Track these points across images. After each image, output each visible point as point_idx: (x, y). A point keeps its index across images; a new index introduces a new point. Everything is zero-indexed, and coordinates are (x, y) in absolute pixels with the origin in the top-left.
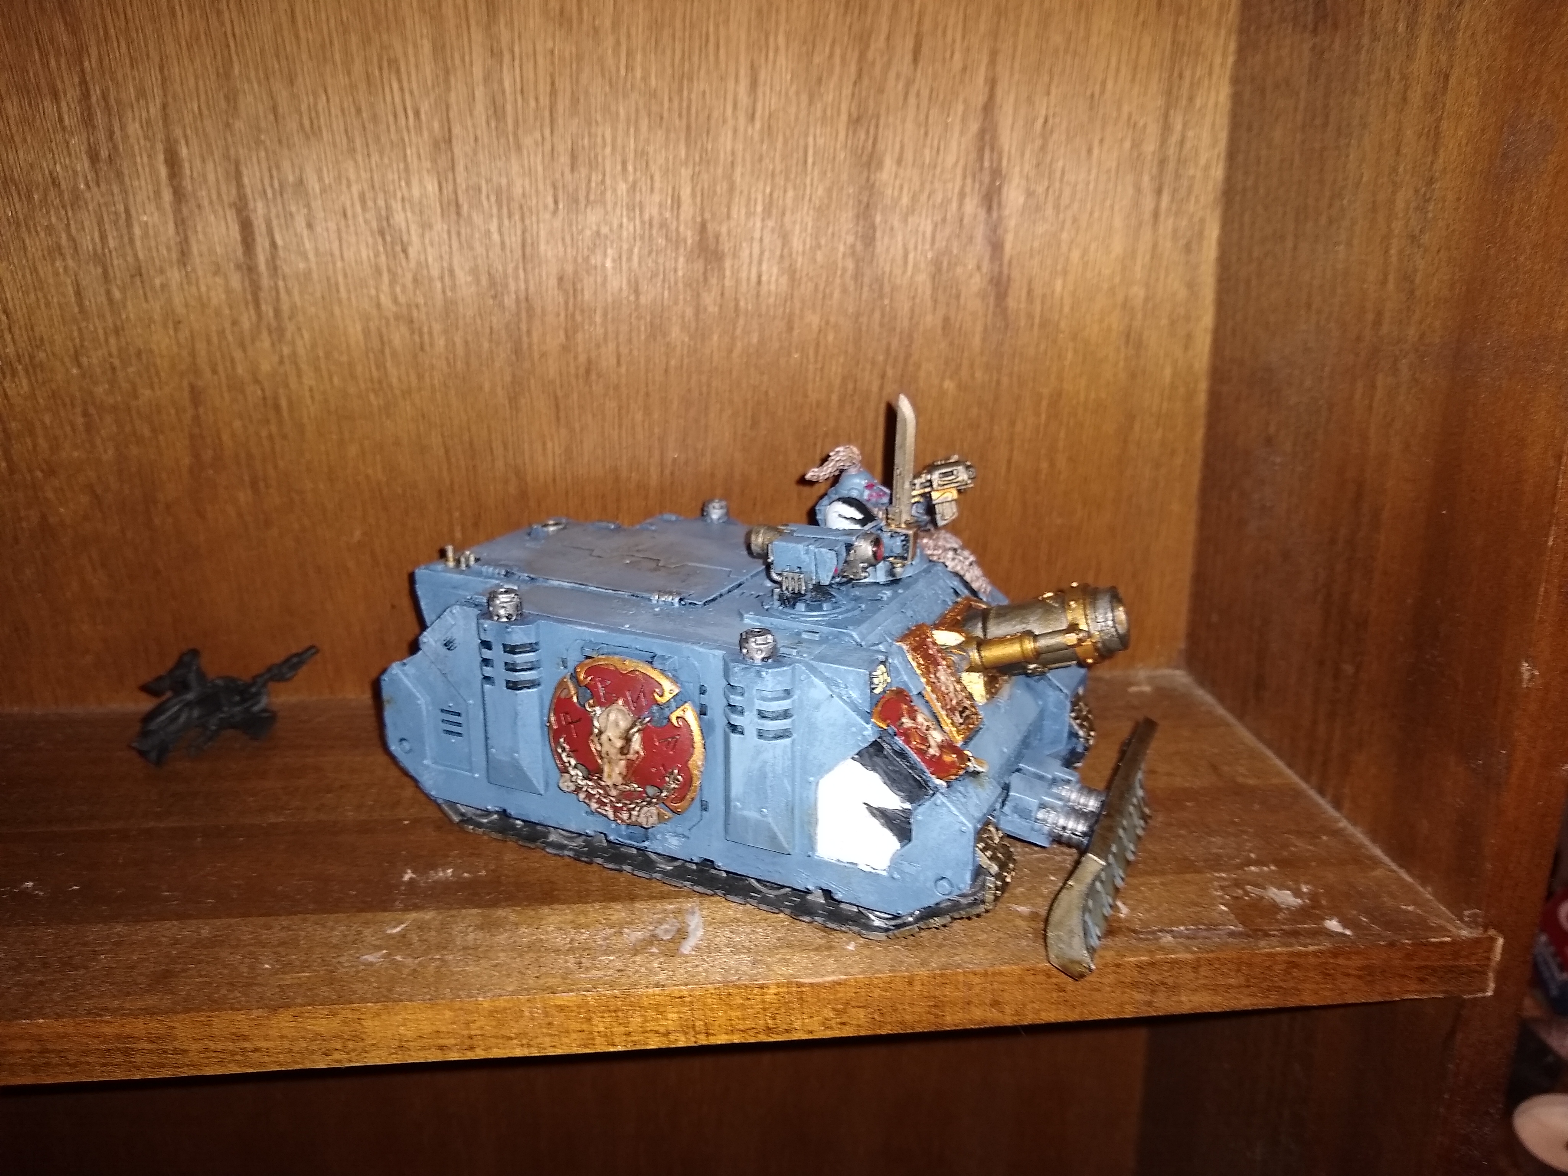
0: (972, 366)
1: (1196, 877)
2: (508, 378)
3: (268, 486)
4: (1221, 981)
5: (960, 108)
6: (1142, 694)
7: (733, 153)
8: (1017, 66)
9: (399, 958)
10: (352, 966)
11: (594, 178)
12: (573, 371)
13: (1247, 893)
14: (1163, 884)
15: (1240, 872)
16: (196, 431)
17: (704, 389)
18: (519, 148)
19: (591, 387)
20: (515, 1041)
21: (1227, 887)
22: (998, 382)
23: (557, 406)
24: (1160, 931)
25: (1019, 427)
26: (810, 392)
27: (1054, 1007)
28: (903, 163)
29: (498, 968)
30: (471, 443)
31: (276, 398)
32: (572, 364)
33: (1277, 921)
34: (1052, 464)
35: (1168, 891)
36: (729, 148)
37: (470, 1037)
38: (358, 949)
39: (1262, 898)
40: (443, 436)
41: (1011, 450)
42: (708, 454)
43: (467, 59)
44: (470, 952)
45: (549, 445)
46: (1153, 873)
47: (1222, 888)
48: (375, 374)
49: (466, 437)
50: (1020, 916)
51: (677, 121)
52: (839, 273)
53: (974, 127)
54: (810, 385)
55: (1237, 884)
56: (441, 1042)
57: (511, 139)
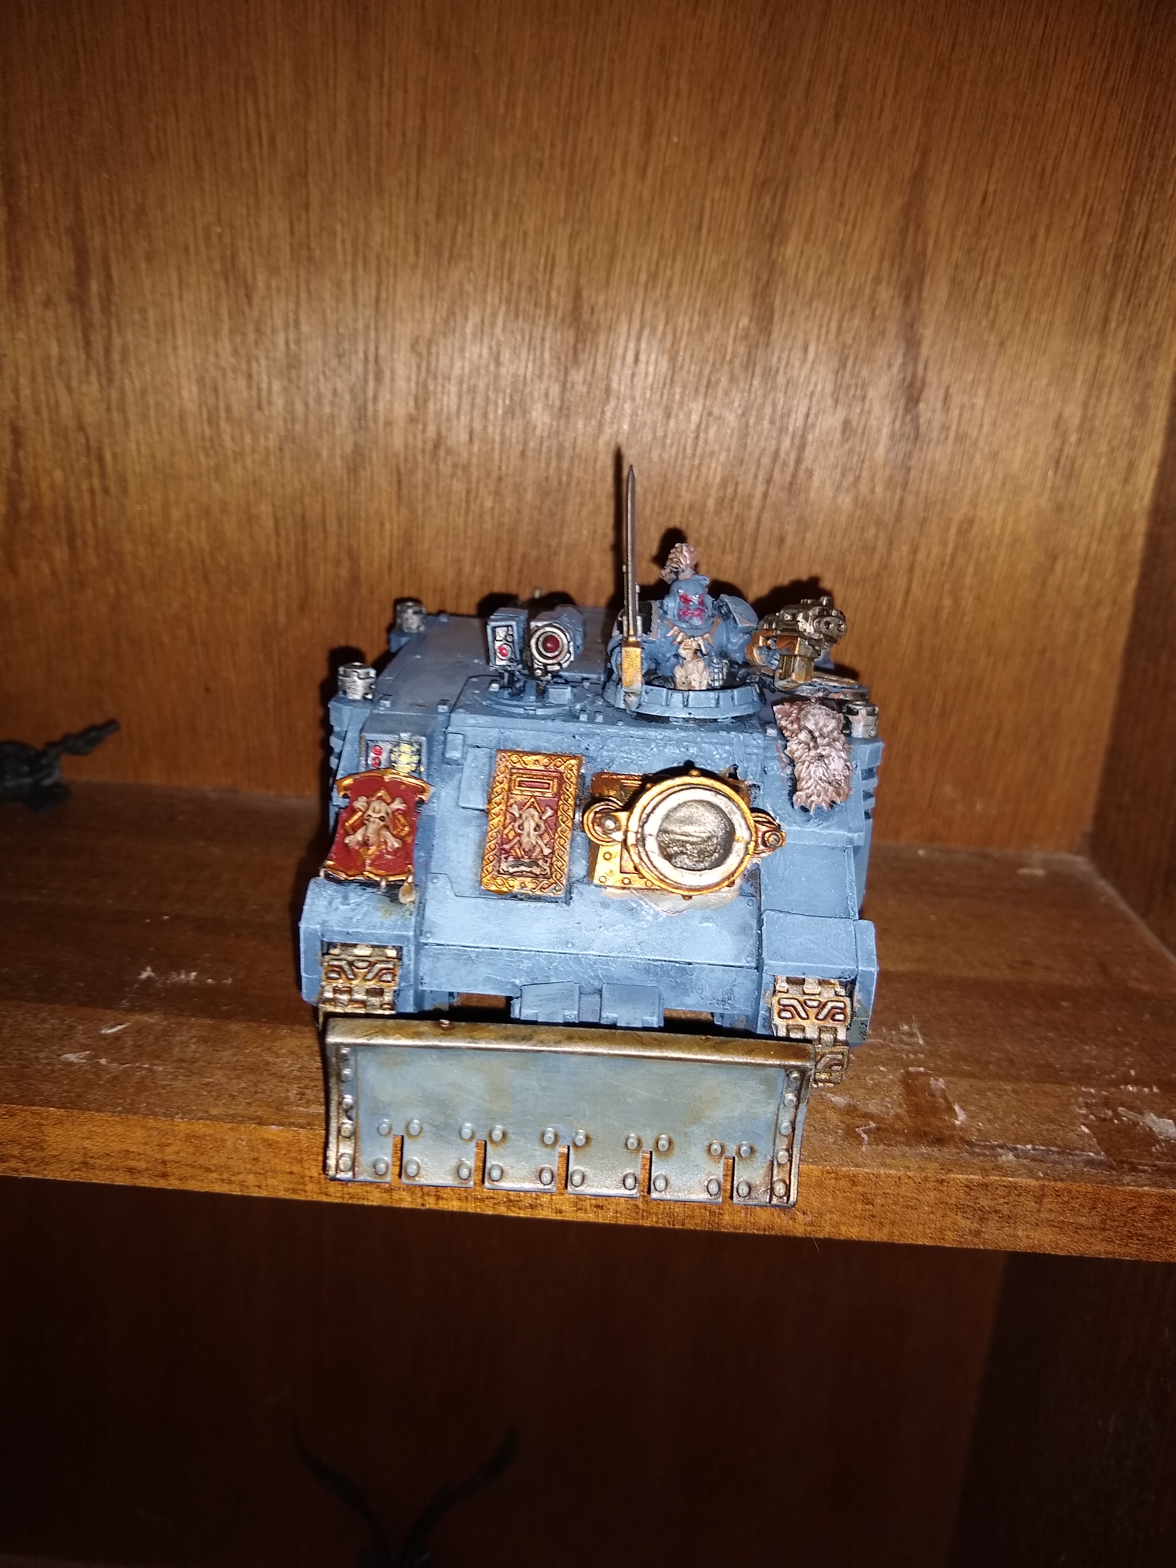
0: (872, 479)
1: (1059, 1089)
2: (349, 449)
3: (85, 544)
4: (1069, 1218)
5: (885, 177)
6: (1033, 877)
7: (618, 212)
8: (956, 133)
9: (103, 1061)
10: (48, 1064)
11: (460, 229)
12: (420, 445)
13: (1117, 1116)
14: (1015, 1091)
15: (1113, 1089)
16: (14, 476)
17: (564, 478)
18: (380, 191)
19: (437, 465)
20: (215, 1175)
21: (1095, 1105)
22: (902, 501)
23: (399, 482)
24: (1001, 1147)
25: (921, 556)
26: (683, 493)
27: (857, 1221)
28: (812, 237)
29: (209, 1088)
30: (303, 517)
31: (100, 450)
32: (419, 436)
33: (1151, 1154)
34: (956, 602)
35: (1018, 1100)
36: (614, 207)
37: (164, 1163)
38: (63, 1046)
39: (1136, 1124)
40: (273, 506)
41: (910, 582)
42: (563, 553)
43: (331, 81)
44: (184, 1065)
45: (388, 526)
46: (1007, 1078)
47: (1087, 1105)
48: (208, 432)
49: (298, 509)
50: (834, 1107)
51: (558, 171)
52: (728, 358)
53: (899, 201)
54: (684, 485)
55: (1106, 1103)
56: (132, 1164)
57: (372, 175)
